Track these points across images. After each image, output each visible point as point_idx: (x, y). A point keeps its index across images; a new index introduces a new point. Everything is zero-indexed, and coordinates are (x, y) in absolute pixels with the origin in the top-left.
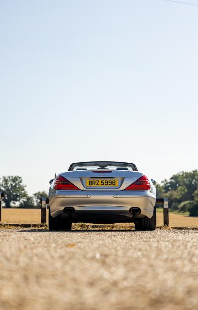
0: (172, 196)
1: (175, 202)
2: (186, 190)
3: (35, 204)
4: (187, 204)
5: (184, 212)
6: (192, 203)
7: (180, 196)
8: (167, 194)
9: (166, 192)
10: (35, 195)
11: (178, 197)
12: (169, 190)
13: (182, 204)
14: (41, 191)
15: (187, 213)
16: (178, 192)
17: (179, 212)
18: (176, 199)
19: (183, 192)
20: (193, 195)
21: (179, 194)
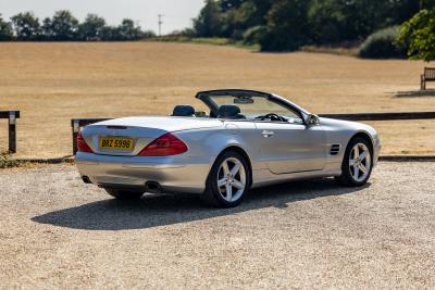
0: (232, 17)
1: (237, 28)
2: (255, 8)
3: (15, 34)
4: (257, 31)
5: (252, 44)
6: (265, 30)
7: (246, 19)
8: (225, 15)
9: (224, 11)
10: (14, 18)
11: (242, 20)
12: (229, 8)
13: (248, 32)
14: (23, 13)
15: (257, 47)
16: (241, 12)
17: (244, 44)
18: (238, 23)
19: (250, 12)
20: (266, 17)
21: (244, 14)
